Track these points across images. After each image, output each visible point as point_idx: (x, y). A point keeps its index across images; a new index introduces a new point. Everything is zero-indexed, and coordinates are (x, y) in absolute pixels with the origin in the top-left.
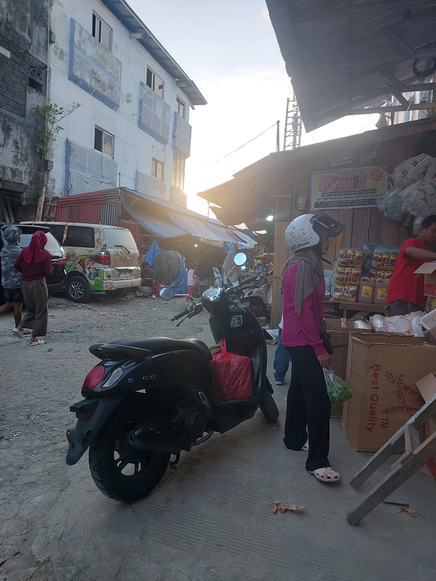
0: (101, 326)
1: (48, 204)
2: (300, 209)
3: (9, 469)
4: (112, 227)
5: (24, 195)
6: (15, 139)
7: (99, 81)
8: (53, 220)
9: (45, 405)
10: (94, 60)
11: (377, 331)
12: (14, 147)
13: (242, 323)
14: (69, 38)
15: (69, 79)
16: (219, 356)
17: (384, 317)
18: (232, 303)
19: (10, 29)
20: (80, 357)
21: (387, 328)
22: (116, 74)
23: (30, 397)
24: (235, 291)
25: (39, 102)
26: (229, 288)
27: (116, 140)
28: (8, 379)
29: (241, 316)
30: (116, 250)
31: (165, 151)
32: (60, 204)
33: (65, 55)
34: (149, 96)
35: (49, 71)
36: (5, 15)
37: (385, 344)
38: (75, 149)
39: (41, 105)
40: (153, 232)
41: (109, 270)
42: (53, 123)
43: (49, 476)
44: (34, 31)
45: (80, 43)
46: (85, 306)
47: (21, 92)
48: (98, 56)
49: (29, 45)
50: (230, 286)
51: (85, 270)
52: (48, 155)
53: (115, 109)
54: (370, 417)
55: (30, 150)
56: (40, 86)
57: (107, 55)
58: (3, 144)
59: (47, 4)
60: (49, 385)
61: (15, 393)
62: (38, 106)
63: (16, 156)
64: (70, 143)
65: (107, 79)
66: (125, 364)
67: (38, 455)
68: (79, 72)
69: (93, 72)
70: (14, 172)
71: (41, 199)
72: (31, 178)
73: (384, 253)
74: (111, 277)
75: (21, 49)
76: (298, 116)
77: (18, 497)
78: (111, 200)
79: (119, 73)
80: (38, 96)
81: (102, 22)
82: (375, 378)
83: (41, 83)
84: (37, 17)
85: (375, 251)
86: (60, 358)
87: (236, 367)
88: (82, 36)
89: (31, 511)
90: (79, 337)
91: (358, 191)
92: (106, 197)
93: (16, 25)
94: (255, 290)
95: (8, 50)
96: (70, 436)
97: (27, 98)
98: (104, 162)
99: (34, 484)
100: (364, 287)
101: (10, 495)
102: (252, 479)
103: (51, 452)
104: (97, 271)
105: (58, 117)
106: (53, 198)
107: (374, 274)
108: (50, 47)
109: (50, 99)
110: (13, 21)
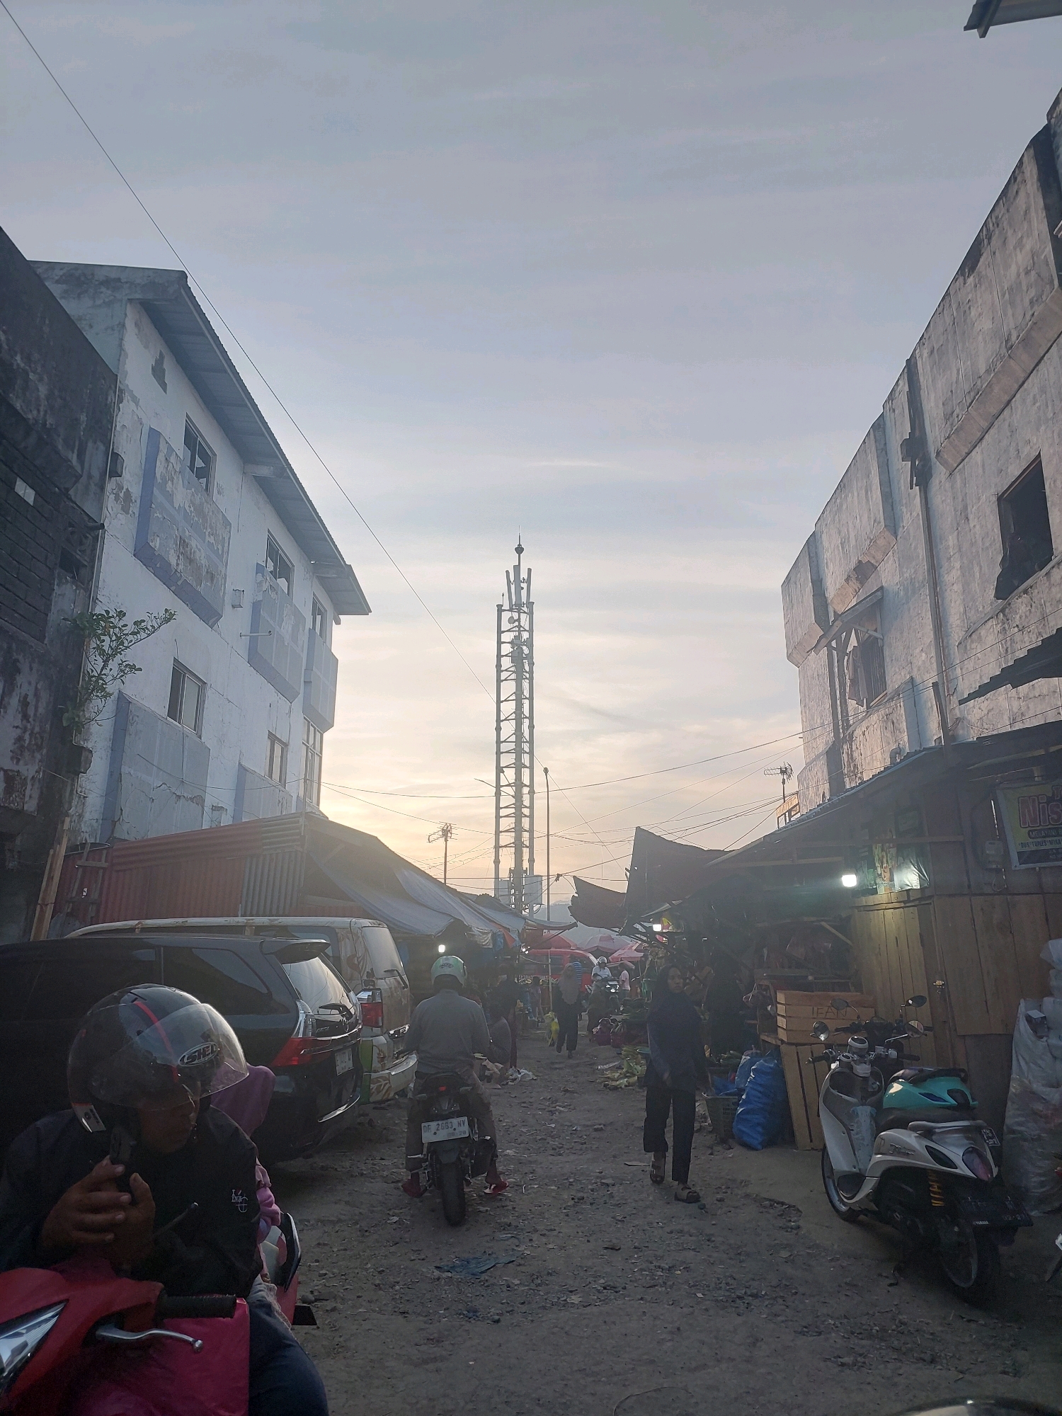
1: (76, 864)
5: (18, 840)
7: (191, 561)
10: (186, 516)
14: (145, 468)
15: (134, 555)
19: (45, 442)
25: (74, 605)
27: (209, 693)
31: (289, 717)
32: (117, 860)
33: (133, 503)
34: (271, 595)
36: (42, 413)
38: (139, 717)
39: (78, 612)
44: (85, 451)
45: (164, 480)
47: (44, 581)
49: (73, 479)
52: (78, 734)
53: (210, 624)
55: (49, 722)
56: (82, 568)
59: (114, 398)
62: (72, 615)
63: (19, 739)
64: (130, 702)
65: (205, 557)
68: (158, 540)
69: (183, 542)
70: (11, 781)
71: (57, 849)
72: (43, 794)
75: (57, 486)
76: (523, 640)
79: (226, 545)
80: (75, 590)
81: (199, 439)
83: (86, 561)
84: (93, 421)
92: (263, 838)
93: (58, 435)
95: (32, 487)
97: (54, 595)
98: (187, 746)
108: (109, 485)
109: (96, 599)
110: (54, 427)
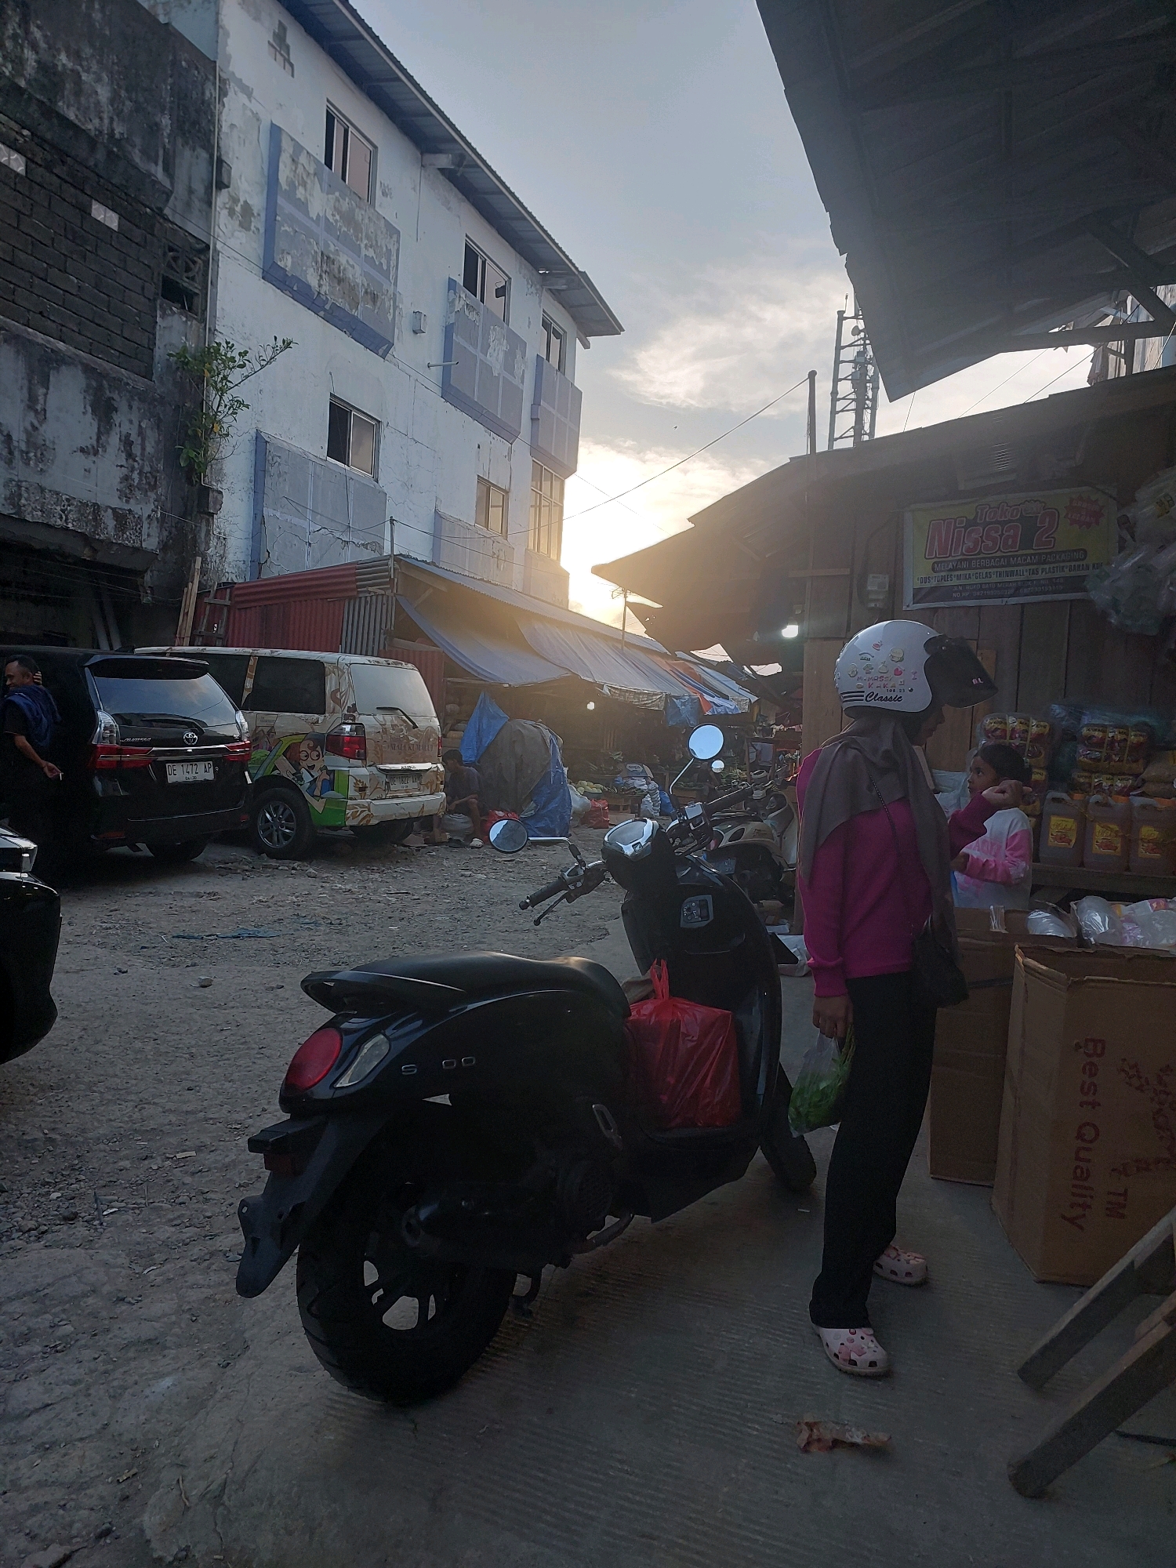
0: (338, 921)
1: (206, 600)
2: (873, 605)
3: (90, 1301)
4: (372, 659)
5: (147, 577)
6: (124, 433)
7: (340, 281)
8: (219, 642)
9: (189, 1132)
10: (329, 227)
11: (1093, 942)
12: (124, 455)
13: (711, 918)
14: (266, 173)
15: (263, 278)
16: (648, 1007)
17: (1113, 904)
18: (684, 861)
19: (117, 156)
20: (282, 1003)
21: (1121, 933)
22: (384, 261)
23: (150, 1110)
24: (692, 828)
25: (186, 338)
26: (677, 822)
27: (385, 432)
28: (93, 1060)
29: (709, 898)
30: (382, 719)
31: (510, 459)
32: (238, 599)
33: (255, 217)
34: (470, 317)
35: (213, 259)
36: (106, 121)
37: (1116, 979)
38: (279, 457)
39: (191, 345)
40: (479, 670)
41: (364, 771)
42: (222, 392)
43: (193, 1324)
44: (177, 161)
45: (292, 186)
46: (298, 868)
47: (142, 314)
48: (338, 217)
49: (164, 196)
50: (680, 816)
51: (298, 771)
52: (209, 475)
53: (380, 353)
54: (1074, 1186)
55: (162, 462)
56: (191, 296)
57: (363, 213)
58: (93, 447)
59: (213, 91)
60: (201, 1079)
61: (110, 1097)
62: (185, 349)
63: (126, 478)
64: (267, 442)
65: (361, 275)
66: (394, 1026)
67: (168, 1266)
68: (289, 258)
69: (325, 258)
70: (121, 518)
71: (190, 588)
72: (165, 533)
73: (1111, 726)
74: (368, 792)
75: (146, 206)
76: (868, 357)
77: (111, 1378)
78: (370, 589)
79: (394, 257)
80: (186, 321)
81: (351, 129)
82: (1092, 1075)
83: (196, 288)
84: (187, 124)
85: (1086, 720)
86: (231, 1004)
87: (695, 1039)
88: (300, 166)
89: (144, 1417)
90: (281, 950)
91: (1035, 555)
92: (357, 580)
93: (134, 146)
94: (751, 827)
95: (112, 210)
96: (248, 1218)
97: (158, 327)
98: (351, 489)
99: (154, 1344)
100: (1054, 820)
101: (92, 1371)
102: (742, 1350)
103: (199, 1260)
104: (332, 776)
105: (235, 376)
106: (219, 585)
107: (1083, 784)
108: (218, 199)
109: (216, 330)
110: (125, 136)
